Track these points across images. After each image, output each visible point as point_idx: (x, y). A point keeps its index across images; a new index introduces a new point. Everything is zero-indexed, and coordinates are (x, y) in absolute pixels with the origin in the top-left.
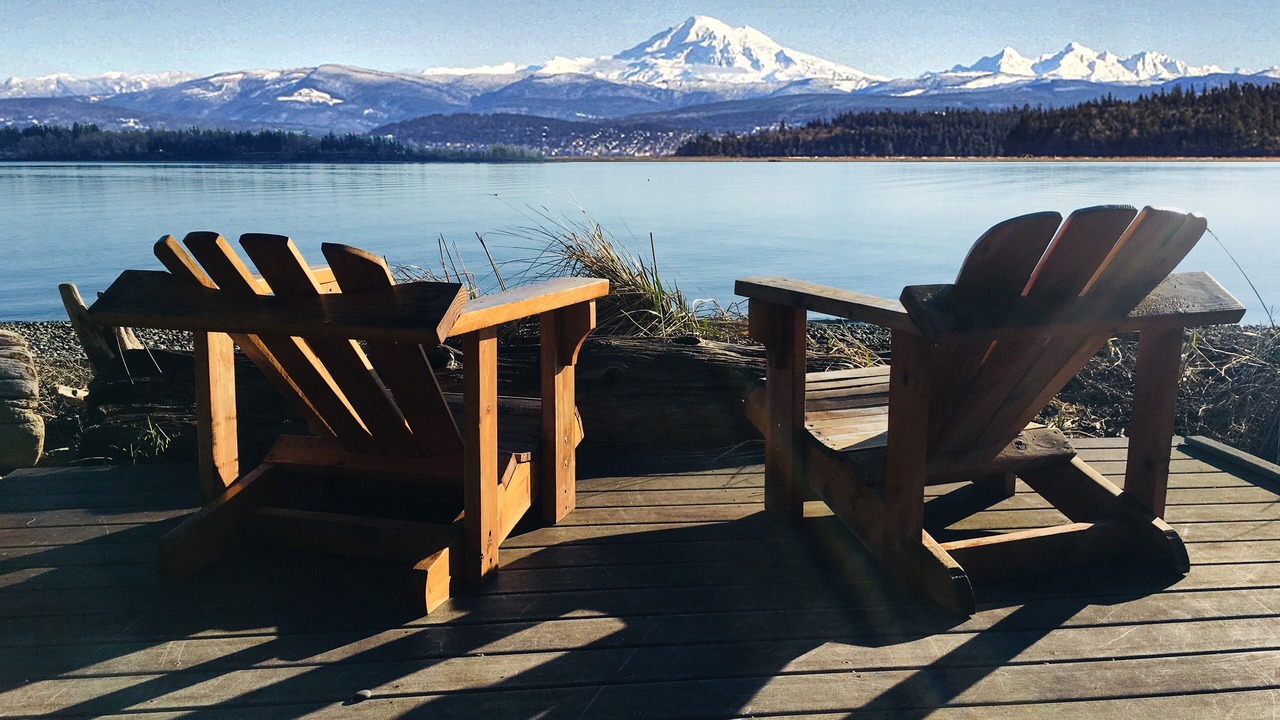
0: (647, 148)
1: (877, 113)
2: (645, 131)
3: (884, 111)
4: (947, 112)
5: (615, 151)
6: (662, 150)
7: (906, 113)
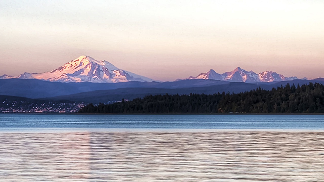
0: (64, 110)
1: (162, 95)
2: (63, 103)
3: (165, 95)
4: (191, 95)
5: (50, 111)
6: (70, 110)
7: (174, 95)
